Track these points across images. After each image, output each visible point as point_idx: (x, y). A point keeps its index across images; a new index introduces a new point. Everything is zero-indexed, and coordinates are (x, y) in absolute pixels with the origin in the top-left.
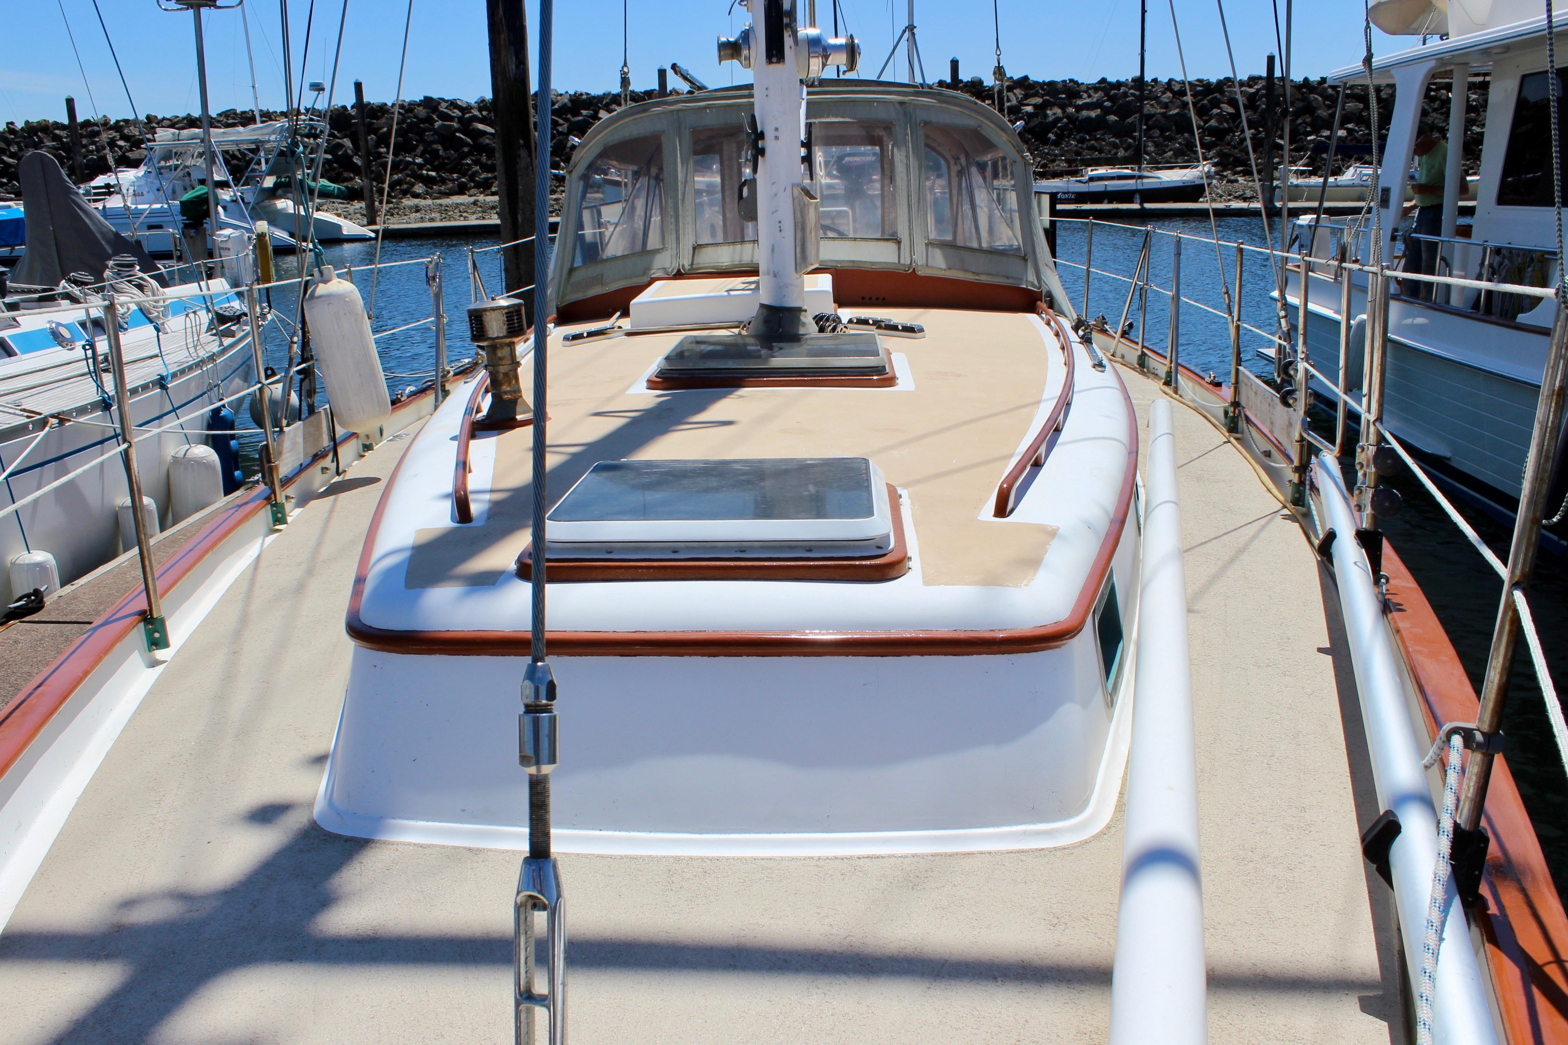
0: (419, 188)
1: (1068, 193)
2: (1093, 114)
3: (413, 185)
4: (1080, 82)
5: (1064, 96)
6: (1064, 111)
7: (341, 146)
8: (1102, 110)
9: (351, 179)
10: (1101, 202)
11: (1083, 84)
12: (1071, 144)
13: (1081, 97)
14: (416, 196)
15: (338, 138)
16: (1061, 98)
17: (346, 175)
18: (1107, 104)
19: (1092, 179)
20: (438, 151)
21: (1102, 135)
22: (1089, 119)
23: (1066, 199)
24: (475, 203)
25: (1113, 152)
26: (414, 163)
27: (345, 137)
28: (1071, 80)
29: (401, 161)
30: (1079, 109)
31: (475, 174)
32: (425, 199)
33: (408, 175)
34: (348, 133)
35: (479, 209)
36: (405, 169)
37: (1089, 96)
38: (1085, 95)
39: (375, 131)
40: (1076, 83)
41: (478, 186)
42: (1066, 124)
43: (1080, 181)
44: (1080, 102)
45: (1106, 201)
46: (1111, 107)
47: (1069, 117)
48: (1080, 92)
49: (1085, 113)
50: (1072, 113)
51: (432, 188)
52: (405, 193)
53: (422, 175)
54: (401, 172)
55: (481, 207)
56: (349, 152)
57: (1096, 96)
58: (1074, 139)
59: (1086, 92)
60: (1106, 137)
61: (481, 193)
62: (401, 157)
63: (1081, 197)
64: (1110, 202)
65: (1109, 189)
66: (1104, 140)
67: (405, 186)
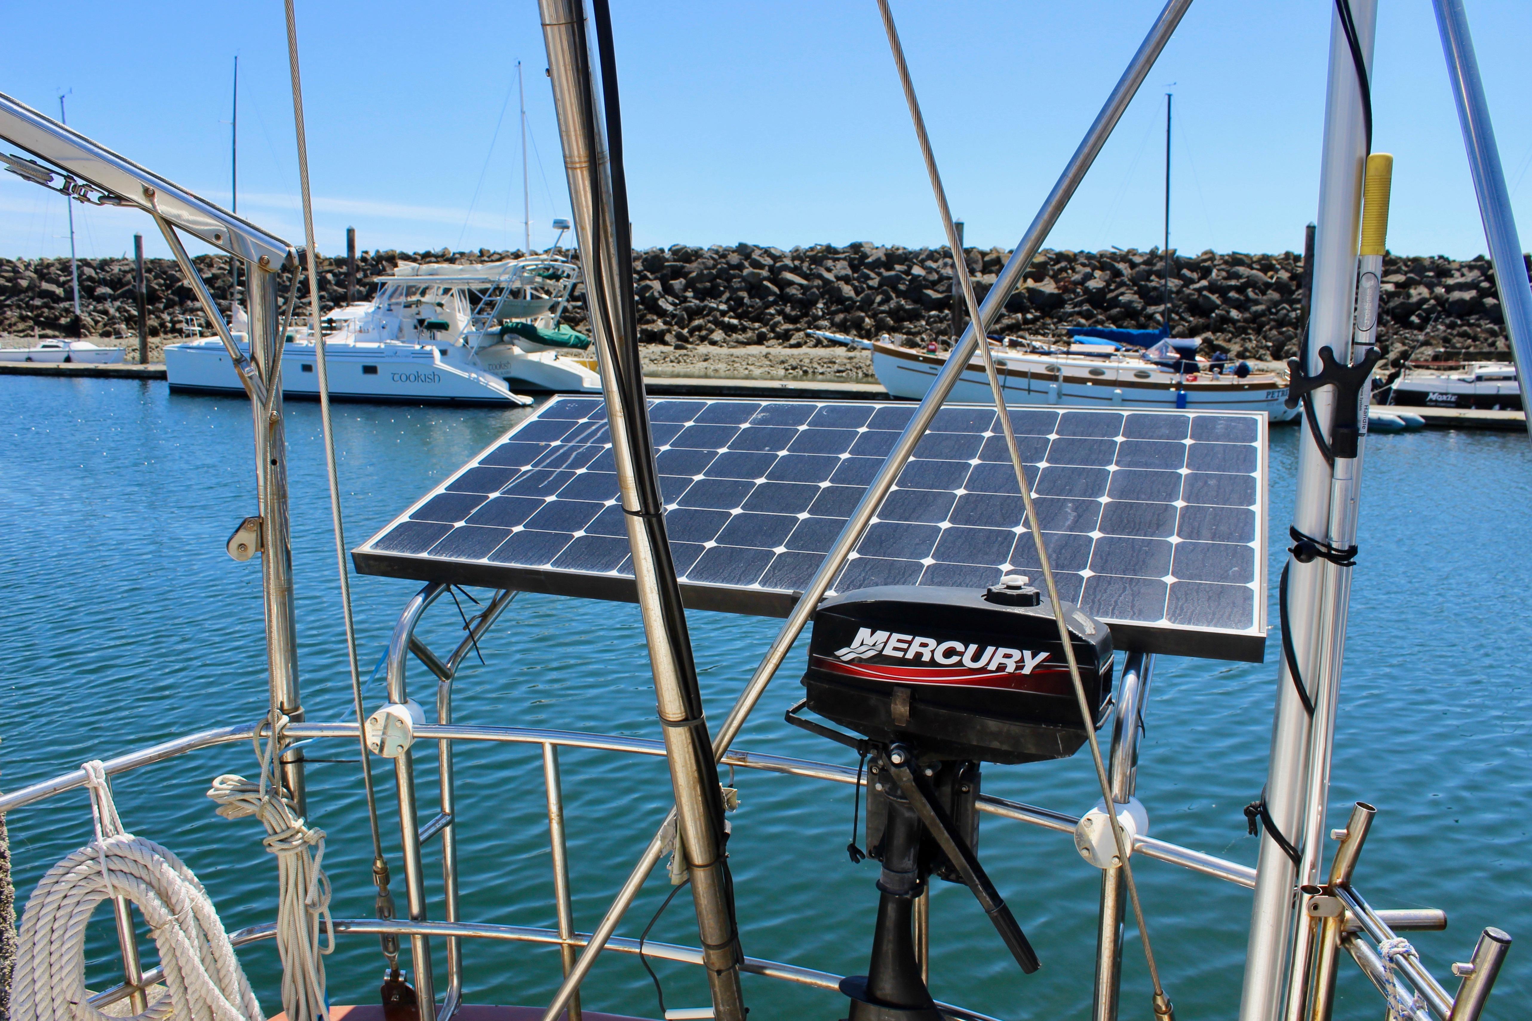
0: (718, 335)
1: (1446, 394)
2: (1468, 295)
3: (712, 331)
4: (1451, 259)
5: (1431, 274)
6: (1432, 292)
7: (649, 288)
8: (1478, 291)
9: (654, 321)
10: (1489, 407)
11: (1454, 261)
12: (1438, 330)
13: (1452, 276)
14: (713, 343)
15: (650, 280)
16: (1428, 277)
17: (649, 317)
18: (1485, 285)
19: (1479, 378)
20: (743, 298)
21: (1478, 320)
22: (1462, 301)
23: (1443, 402)
24: (766, 356)
25: (1490, 340)
26: (717, 310)
27: (656, 279)
28: (1441, 257)
29: (706, 306)
30: (1449, 289)
31: (777, 324)
32: (721, 346)
33: (709, 322)
34: (659, 275)
35: (768, 363)
36: (708, 315)
37: (1463, 275)
38: (1457, 274)
39: (685, 275)
40: (1447, 260)
41: (778, 337)
42: (1434, 306)
43: (1464, 380)
44: (1450, 282)
45: (1497, 407)
46: (1490, 288)
47: (1436, 298)
48: (1450, 270)
49: (1456, 295)
50: (1441, 294)
51: (729, 336)
52: (703, 339)
53: (723, 322)
54: (703, 318)
55: (770, 360)
56: (656, 294)
57: (1471, 276)
58: (1442, 323)
59: (1458, 270)
60: (1482, 322)
61: (780, 344)
62: (706, 303)
63: (1464, 401)
64: (1503, 408)
65: (1502, 392)
66: (1479, 326)
67: (704, 333)
